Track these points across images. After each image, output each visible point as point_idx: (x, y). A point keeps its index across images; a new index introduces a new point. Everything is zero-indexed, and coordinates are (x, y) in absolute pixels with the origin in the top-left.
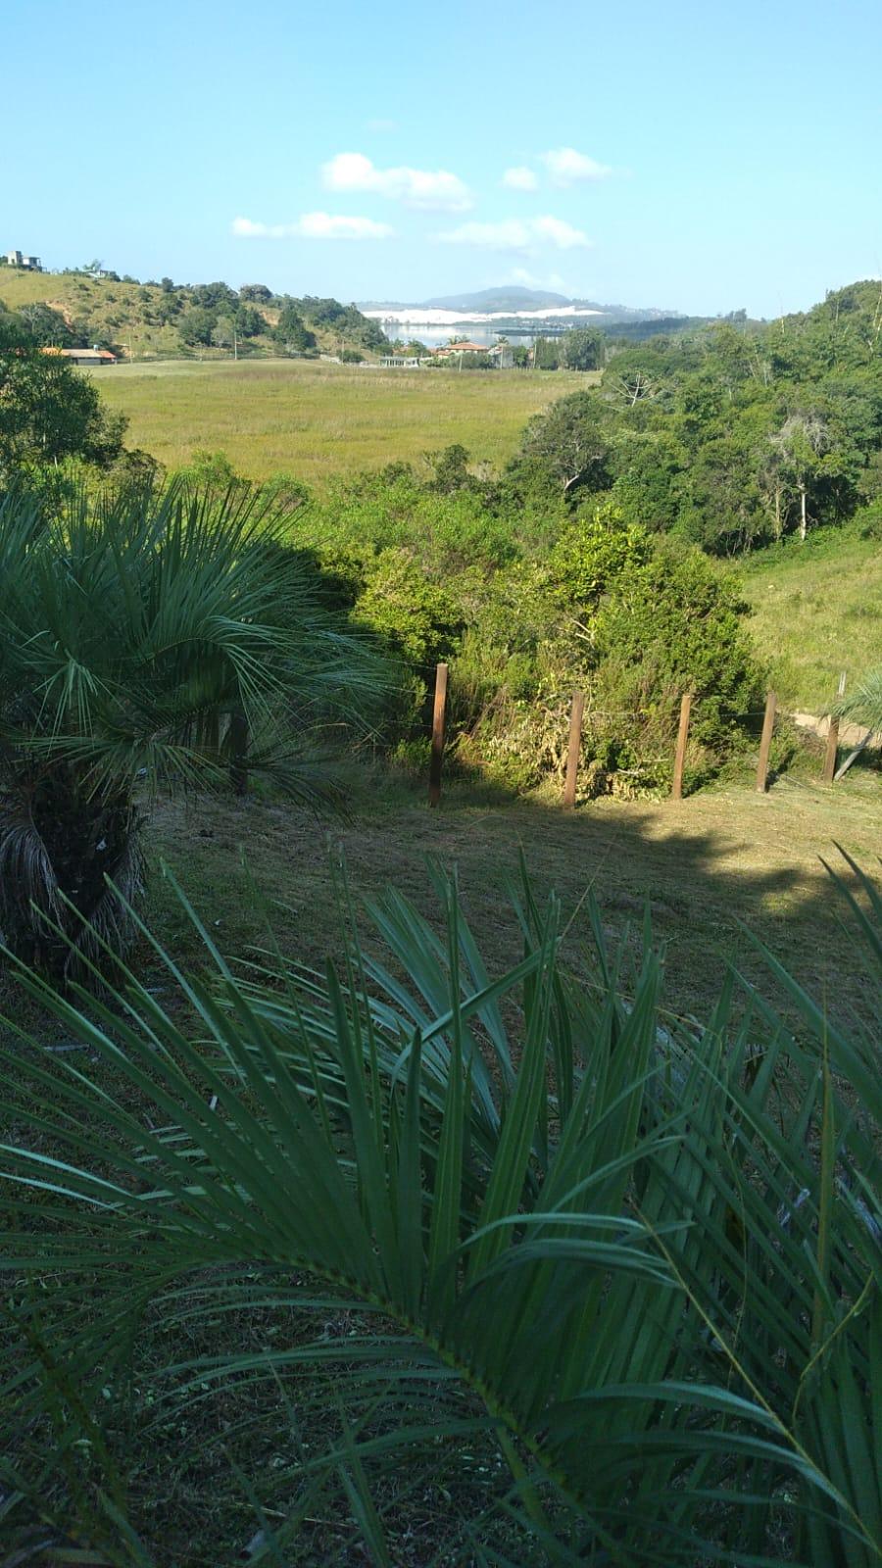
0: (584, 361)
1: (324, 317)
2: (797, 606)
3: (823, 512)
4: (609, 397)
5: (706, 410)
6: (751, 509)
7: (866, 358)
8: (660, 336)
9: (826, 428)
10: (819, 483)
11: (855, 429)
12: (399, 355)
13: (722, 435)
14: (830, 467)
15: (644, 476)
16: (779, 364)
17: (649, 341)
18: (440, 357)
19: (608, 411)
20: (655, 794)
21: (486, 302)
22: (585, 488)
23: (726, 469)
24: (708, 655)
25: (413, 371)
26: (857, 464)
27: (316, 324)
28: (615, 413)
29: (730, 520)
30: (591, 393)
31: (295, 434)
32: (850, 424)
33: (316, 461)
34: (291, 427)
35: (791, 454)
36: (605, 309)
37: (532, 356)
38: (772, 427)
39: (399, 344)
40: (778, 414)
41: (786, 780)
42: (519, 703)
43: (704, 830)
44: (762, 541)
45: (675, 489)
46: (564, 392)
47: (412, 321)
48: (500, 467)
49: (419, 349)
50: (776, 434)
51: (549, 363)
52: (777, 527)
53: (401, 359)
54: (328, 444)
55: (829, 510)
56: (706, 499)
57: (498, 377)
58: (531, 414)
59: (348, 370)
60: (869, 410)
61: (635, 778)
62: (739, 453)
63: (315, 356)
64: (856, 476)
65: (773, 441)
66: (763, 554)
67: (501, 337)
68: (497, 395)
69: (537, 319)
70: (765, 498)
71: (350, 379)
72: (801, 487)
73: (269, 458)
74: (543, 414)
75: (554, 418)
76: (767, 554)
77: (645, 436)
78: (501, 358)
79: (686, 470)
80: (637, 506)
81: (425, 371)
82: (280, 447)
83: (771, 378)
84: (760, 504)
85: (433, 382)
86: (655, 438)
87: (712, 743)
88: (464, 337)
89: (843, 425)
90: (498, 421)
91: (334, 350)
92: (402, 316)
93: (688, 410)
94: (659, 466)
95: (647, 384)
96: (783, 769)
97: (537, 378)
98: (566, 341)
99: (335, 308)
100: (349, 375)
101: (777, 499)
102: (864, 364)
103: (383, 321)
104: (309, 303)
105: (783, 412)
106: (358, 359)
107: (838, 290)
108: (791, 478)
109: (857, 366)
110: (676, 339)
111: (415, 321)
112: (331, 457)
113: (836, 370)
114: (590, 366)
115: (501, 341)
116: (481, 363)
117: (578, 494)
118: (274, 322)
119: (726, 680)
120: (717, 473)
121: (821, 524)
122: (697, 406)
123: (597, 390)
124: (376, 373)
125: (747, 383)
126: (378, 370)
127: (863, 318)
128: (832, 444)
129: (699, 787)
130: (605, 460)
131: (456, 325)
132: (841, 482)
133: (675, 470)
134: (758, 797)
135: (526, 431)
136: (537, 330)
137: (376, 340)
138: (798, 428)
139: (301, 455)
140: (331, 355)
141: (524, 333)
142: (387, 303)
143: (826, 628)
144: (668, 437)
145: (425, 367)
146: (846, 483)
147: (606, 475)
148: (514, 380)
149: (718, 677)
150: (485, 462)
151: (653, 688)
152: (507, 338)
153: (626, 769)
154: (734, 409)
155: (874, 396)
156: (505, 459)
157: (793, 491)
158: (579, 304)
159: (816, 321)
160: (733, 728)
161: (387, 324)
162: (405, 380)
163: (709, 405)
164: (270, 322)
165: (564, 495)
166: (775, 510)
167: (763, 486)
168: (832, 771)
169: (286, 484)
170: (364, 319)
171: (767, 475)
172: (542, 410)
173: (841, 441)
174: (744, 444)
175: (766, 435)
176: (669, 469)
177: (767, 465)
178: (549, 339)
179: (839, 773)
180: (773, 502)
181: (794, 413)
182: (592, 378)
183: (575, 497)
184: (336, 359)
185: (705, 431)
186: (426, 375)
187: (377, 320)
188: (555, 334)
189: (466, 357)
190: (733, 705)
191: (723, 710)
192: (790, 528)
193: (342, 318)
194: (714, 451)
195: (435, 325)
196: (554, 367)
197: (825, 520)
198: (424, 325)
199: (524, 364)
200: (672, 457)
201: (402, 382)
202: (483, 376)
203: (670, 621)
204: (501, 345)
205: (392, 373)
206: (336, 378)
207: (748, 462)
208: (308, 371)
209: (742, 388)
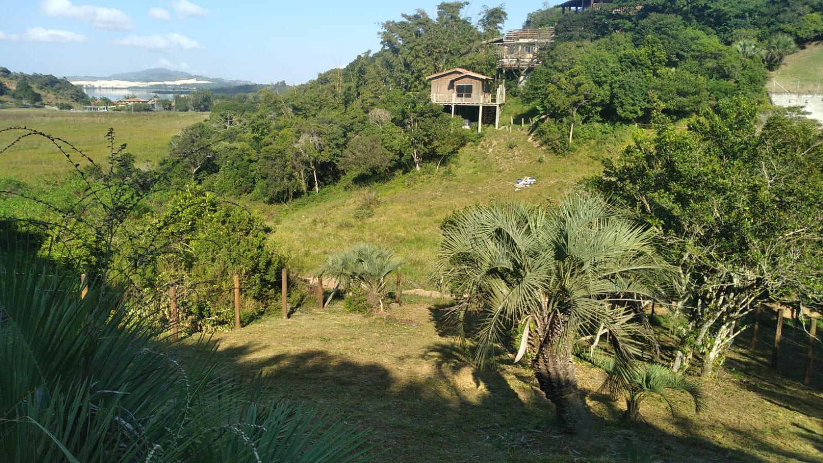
0: (202, 107)
1: (46, 85)
2: (315, 225)
3: (326, 179)
4: (215, 125)
5: (262, 132)
6: (290, 179)
7: (336, 105)
8: (242, 94)
9: (320, 139)
10: (321, 165)
11: (334, 139)
12: (96, 104)
13: (271, 144)
14: (325, 157)
15: (235, 165)
16: (296, 109)
17: (236, 96)
18: (120, 105)
19: (215, 132)
20: (226, 328)
21: (146, 76)
22: (205, 172)
23: (274, 160)
24: (250, 254)
25: (104, 113)
26: (338, 156)
27: (41, 88)
28: (219, 133)
29: (280, 185)
30: (204, 123)
31: (30, 151)
32: (332, 137)
33: (44, 165)
34: (27, 147)
35: (305, 152)
36: (213, 80)
37: (173, 104)
38: (295, 139)
39: (94, 99)
40: (296, 133)
41: (299, 310)
42: (146, 290)
43: (246, 342)
44: (298, 194)
45: (252, 171)
46: (191, 123)
47: (102, 86)
48: (157, 164)
49: (107, 102)
50: (296, 142)
51: (183, 108)
52: (304, 187)
53: (96, 107)
54: (50, 156)
55: (329, 178)
56: (267, 175)
57: (155, 116)
58: (173, 135)
59: (63, 113)
60: (339, 130)
61: (214, 321)
62: (280, 152)
63: (42, 106)
64: (338, 161)
65: (296, 146)
66: (298, 200)
67: (154, 94)
68: (154, 125)
69: (175, 85)
70: (296, 173)
71: (65, 118)
72: (313, 167)
73: (14, 165)
74: (179, 135)
75: (185, 137)
76: (301, 201)
77: (234, 145)
78: (156, 106)
79: (256, 161)
80: (233, 181)
81: (111, 113)
82: (19, 159)
83: (293, 115)
84: (294, 177)
85: (116, 120)
86: (239, 145)
87: (259, 297)
88: (133, 95)
89: (328, 138)
90: (155, 139)
91: (53, 103)
92: (96, 84)
93: (253, 132)
94: (243, 160)
95: (235, 119)
96: (299, 305)
97: (177, 115)
98: (192, 97)
99: (53, 79)
100: (64, 116)
101: (302, 173)
102: (336, 108)
103: (85, 87)
104: (36, 77)
105: (298, 132)
106: (69, 107)
107: (323, 73)
108: (307, 163)
109: (332, 109)
110: (250, 96)
111: (105, 86)
112: (54, 162)
113: (323, 111)
114: (206, 109)
115: (155, 97)
116: (144, 109)
117: (201, 175)
118: (14, 88)
119: (262, 265)
120: (270, 162)
121: (326, 184)
122: (258, 130)
123: (208, 122)
124: (81, 115)
125: (281, 118)
126: (82, 113)
127: (332, 87)
128: (324, 146)
129: (252, 320)
130: (214, 158)
131: (129, 88)
132: (331, 163)
133: (251, 161)
134: (284, 321)
135: (171, 144)
136: (176, 91)
137: (80, 96)
138: (307, 140)
139: (34, 162)
140: (52, 106)
141: (169, 93)
142: (86, 77)
143: (329, 234)
144: (246, 145)
145: (111, 111)
146: (335, 165)
147: (214, 165)
148: (164, 117)
149: (257, 265)
150: (148, 161)
151: (224, 273)
152: (158, 95)
153: (209, 317)
154: (275, 131)
155: (341, 123)
156: (160, 159)
157: (309, 170)
158: (198, 77)
159: (311, 88)
160: (269, 289)
161: (87, 88)
162: (99, 119)
163: (264, 129)
164: (11, 88)
165: (193, 176)
166: (301, 179)
167: (294, 167)
168: (322, 303)
169: (10, 182)
170: (72, 85)
171: (295, 162)
172: (179, 133)
173: (328, 145)
174: (282, 148)
175: (292, 143)
176: (248, 161)
177: (294, 158)
178: (182, 96)
179: (326, 304)
180: (300, 175)
181: (304, 132)
182: (206, 115)
183: (200, 177)
184: (56, 108)
185: (263, 142)
186: (112, 115)
187: (81, 86)
188: (186, 93)
189: (135, 105)
190: (267, 277)
191: (262, 280)
192: (311, 187)
193: (58, 85)
194: (267, 152)
195: (117, 88)
196: (186, 110)
197: (327, 182)
198: (109, 88)
199: (169, 109)
200: (249, 155)
201: (98, 120)
202: (146, 115)
203: (230, 239)
204: (155, 99)
205: (91, 115)
206: (55, 119)
207: (285, 156)
208: (37, 115)
209: (280, 120)
